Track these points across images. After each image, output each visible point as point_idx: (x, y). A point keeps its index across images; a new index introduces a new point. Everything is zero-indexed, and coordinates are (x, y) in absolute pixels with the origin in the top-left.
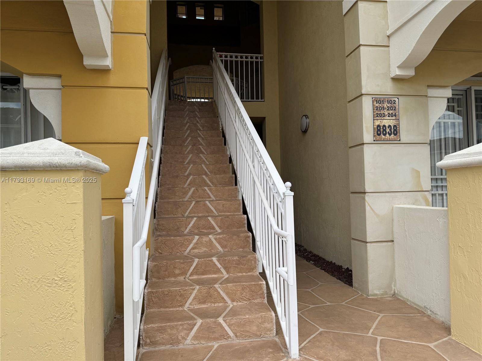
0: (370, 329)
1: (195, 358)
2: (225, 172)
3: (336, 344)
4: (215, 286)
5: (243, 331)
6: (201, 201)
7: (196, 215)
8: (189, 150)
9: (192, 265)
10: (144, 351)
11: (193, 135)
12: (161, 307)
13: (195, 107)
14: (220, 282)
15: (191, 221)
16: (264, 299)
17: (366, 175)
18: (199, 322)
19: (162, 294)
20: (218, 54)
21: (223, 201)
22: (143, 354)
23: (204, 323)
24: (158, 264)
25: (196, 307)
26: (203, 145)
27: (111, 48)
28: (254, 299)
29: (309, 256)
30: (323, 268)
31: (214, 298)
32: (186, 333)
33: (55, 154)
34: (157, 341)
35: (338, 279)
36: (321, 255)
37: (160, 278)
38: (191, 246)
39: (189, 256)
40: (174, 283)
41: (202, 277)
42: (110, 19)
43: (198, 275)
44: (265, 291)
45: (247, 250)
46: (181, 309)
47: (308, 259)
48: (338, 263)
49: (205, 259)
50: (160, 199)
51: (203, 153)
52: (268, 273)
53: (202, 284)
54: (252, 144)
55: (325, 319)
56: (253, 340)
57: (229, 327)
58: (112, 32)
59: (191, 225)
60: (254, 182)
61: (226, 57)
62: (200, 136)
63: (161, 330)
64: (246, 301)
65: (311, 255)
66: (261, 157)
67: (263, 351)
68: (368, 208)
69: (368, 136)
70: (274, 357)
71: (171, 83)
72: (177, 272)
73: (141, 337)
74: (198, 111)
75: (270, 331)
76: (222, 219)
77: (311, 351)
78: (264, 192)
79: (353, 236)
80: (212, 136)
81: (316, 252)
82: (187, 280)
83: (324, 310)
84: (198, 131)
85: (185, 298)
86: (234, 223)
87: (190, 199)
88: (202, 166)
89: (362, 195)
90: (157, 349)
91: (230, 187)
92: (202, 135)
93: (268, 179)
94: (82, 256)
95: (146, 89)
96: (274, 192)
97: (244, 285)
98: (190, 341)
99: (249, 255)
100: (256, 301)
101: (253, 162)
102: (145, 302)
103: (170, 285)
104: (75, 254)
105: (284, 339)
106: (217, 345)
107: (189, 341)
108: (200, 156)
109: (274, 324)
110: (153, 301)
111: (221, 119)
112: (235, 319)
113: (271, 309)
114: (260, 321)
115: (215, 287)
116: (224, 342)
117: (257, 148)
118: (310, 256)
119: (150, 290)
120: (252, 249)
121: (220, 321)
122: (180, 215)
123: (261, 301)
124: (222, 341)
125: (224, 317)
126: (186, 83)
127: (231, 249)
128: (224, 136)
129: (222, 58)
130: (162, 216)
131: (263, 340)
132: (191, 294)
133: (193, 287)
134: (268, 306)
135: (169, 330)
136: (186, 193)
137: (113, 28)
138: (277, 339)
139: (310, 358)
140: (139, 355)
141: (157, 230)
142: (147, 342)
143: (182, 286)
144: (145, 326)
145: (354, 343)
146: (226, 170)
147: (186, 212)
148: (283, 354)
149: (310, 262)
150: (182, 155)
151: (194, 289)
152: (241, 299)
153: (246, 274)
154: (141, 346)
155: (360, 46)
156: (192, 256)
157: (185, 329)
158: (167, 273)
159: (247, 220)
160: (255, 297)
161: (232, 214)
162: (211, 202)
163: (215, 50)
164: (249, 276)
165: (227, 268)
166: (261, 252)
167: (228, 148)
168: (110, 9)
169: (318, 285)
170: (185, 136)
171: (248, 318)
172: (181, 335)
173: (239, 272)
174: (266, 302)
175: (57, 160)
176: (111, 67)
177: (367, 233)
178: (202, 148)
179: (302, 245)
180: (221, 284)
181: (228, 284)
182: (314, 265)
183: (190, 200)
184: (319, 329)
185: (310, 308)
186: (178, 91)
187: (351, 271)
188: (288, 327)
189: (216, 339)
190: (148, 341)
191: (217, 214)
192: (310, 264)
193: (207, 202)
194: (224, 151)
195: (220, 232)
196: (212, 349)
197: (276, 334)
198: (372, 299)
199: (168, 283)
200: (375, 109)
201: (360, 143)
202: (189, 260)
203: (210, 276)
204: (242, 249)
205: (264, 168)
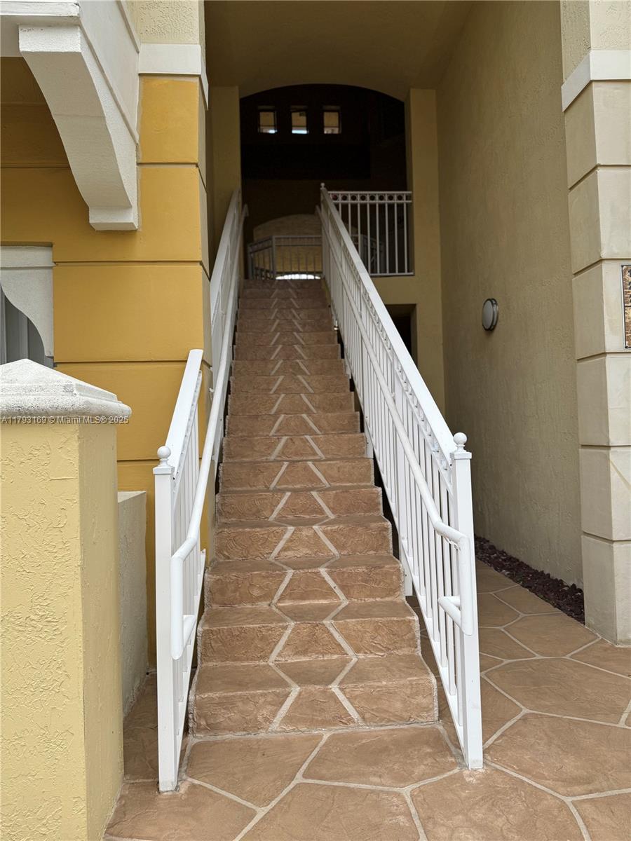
0: (622, 713)
1: (287, 759)
2: (342, 407)
3: (555, 742)
4: (324, 622)
5: (377, 710)
6: (299, 461)
7: (290, 487)
8: (279, 368)
9: (282, 581)
10: (196, 741)
11: (285, 340)
12: (227, 659)
13: (290, 290)
14: (333, 614)
15: (281, 498)
16: (416, 650)
17: (610, 412)
18: (295, 690)
19: (229, 635)
20: (329, 194)
21: (338, 462)
22: (194, 748)
23: (303, 693)
24: (222, 578)
25: (289, 661)
26: (303, 358)
27: (138, 193)
28: (396, 648)
29: (500, 560)
30: (526, 585)
31: (323, 645)
32: (271, 711)
33: (28, 391)
34: (220, 723)
35: (555, 607)
36: (522, 559)
37: (225, 604)
38: (281, 544)
39: (277, 563)
40: (250, 614)
41: (301, 603)
42: (135, 141)
43: (293, 599)
44: (418, 635)
45: (383, 553)
46: (262, 663)
47: (498, 566)
48: (554, 575)
49: (306, 571)
50: (227, 457)
51: (304, 373)
52: (422, 599)
53: (300, 617)
54: (391, 358)
55: (532, 688)
56: (396, 727)
57: (350, 702)
58: (138, 164)
59: (281, 505)
60: (395, 430)
61: (345, 198)
62: (298, 343)
63: (226, 704)
64: (382, 651)
65: (503, 558)
66: (407, 382)
67: (415, 750)
68: (614, 476)
69: (614, 341)
70: (436, 765)
71: (250, 250)
72: (256, 592)
73: (190, 716)
74: (295, 297)
75: (427, 712)
76: (336, 495)
77: (507, 755)
78: (414, 449)
79: (585, 529)
80: (318, 342)
81: (512, 552)
82: (274, 608)
83: (530, 669)
84: (295, 333)
85: (269, 643)
86: (360, 501)
87: (280, 457)
88: (301, 396)
89: (604, 451)
90: (219, 738)
91: (350, 435)
92: (301, 340)
93: (422, 424)
94: (79, 577)
95: (198, 264)
96: (432, 449)
97: (377, 622)
98: (278, 725)
99: (388, 564)
100: (400, 652)
101: (393, 390)
102: (199, 649)
103: (242, 619)
104: (64, 573)
105: (454, 728)
106: (328, 735)
107: (276, 724)
108: (298, 379)
109: (436, 699)
110: (212, 647)
111: (335, 311)
112: (361, 687)
113: (428, 668)
114: (408, 692)
115: (324, 625)
116: (340, 730)
117: (400, 366)
118: (502, 560)
119: (207, 628)
120: (392, 551)
121: (333, 690)
122: (261, 487)
123: (410, 653)
124: (338, 728)
125: (341, 683)
126: (274, 246)
127: (354, 552)
128: (340, 341)
129: (336, 202)
130: (231, 489)
131: (415, 729)
132: (281, 635)
133: (285, 624)
134: (424, 662)
135: (240, 704)
136: (271, 447)
137: (141, 156)
138: (441, 728)
139: (504, 770)
140: (187, 748)
141: (221, 514)
142: (201, 725)
143: (264, 621)
144: (197, 696)
145: (592, 740)
146: (343, 403)
147: (272, 481)
148: (453, 760)
149: (501, 571)
150: (266, 377)
151: (285, 628)
152: (373, 648)
153: (382, 600)
154: (190, 731)
155: (596, 167)
156: (283, 563)
157: (270, 703)
158: (238, 594)
159: (383, 497)
160: (397, 645)
161: (355, 484)
162: (317, 463)
163: (325, 187)
164: (386, 604)
165: (347, 589)
166: (410, 559)
167: (347, 364)
168: (134, 124)
169: (519, 619)
170: (273, 343)
171: (386, 686)
172: (263, 714)
173: (368, 596)
174: (420, 654)
175: (30, 401)
176: (136, 225)
177: (613, 523)
178: (300, 364)
179: (488, 539)
180: (335, 618)
181: (348, 620)
182: (510, 578)
183: (279, 459)
184: (521, 710)
185: (503, 664)
186: (261, 263)
187: (581, 591)
188: (461, 707)
189: (325, 723)
190: (203, 723)
191: (328, 486)
192: (502, 576)
193: (310, 463)
194: (341, 369)
195: (334, 520)
196: (319, 742)
197: (439, 717)
198: (623, 649)
199: (239, 613)
200: (628, 286)
201: (600, 352)
202: (277, 572)
203: (316, 602)
204: (374, 552)
205: (413, 402)
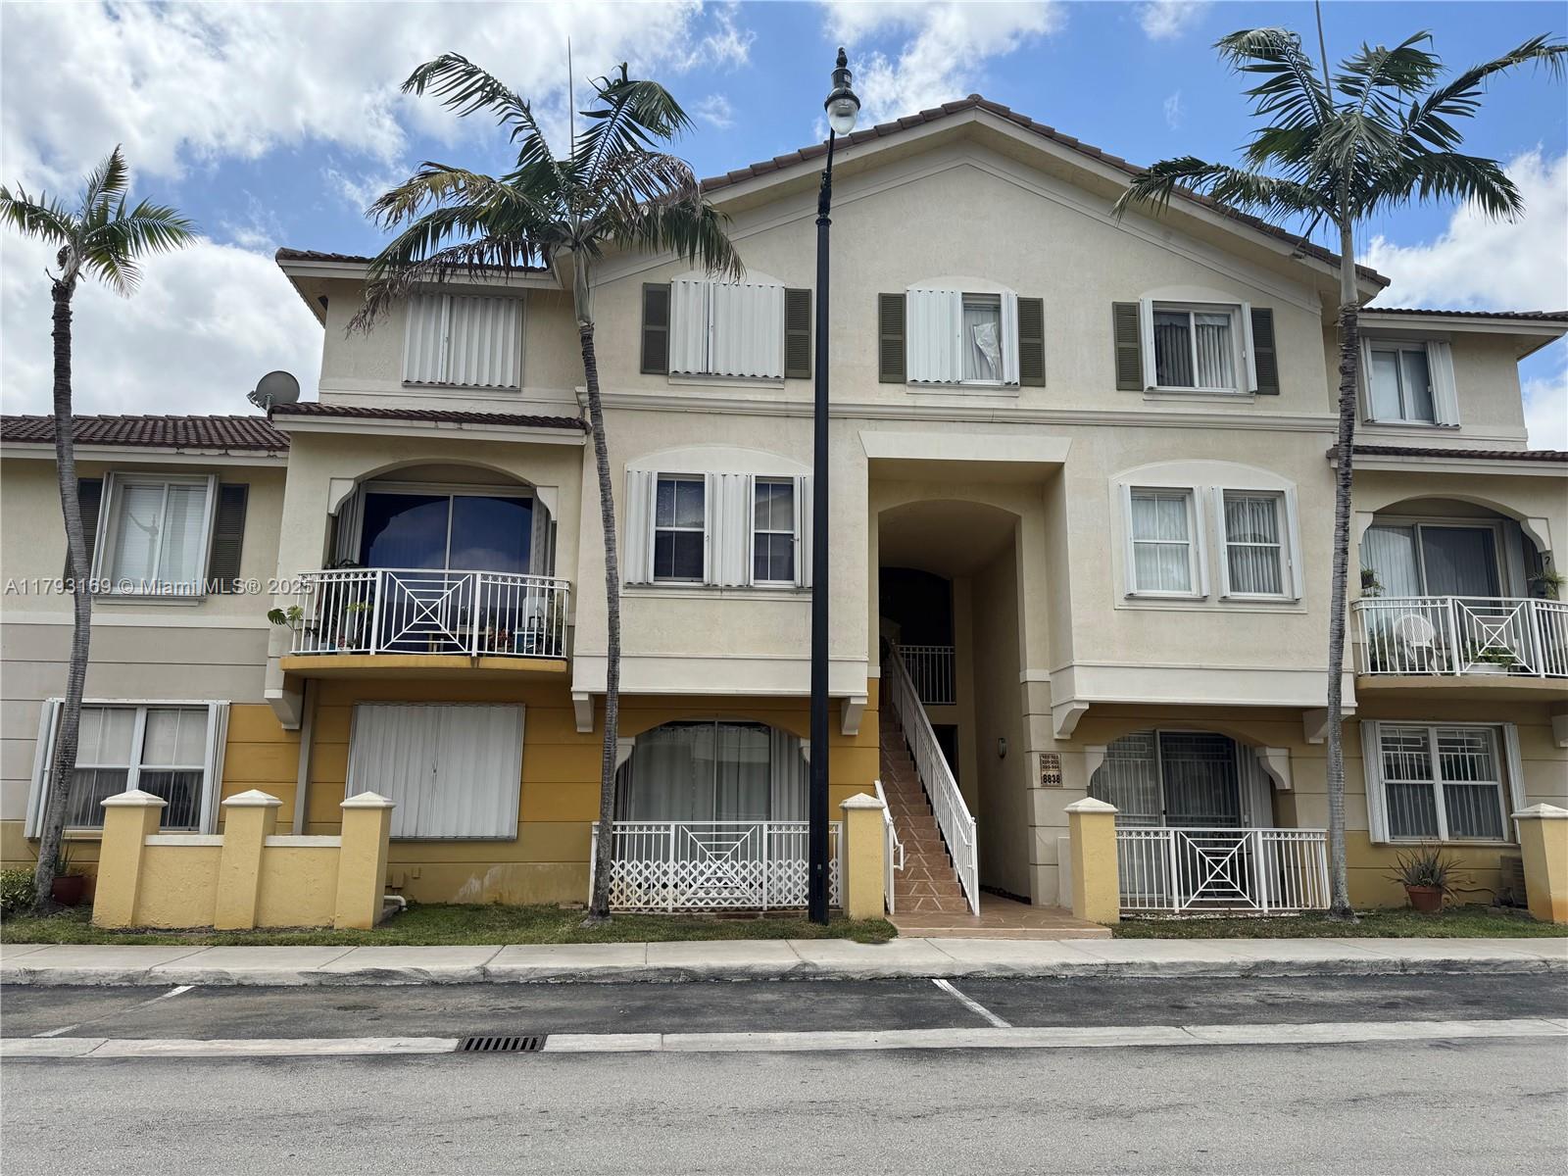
45: (946, 866)
68: (1037, 838)
69: (1037, 783)
76: (924, 844)
80: (899, 759)
86: (935, 846)
89: (1034, 828)
91: (927, 817)
161: (932, 840)
167: (919, 775)
177: (1037, 857)
191: (920, 840)
200: (1042, 762)
201: (1031, 788)
